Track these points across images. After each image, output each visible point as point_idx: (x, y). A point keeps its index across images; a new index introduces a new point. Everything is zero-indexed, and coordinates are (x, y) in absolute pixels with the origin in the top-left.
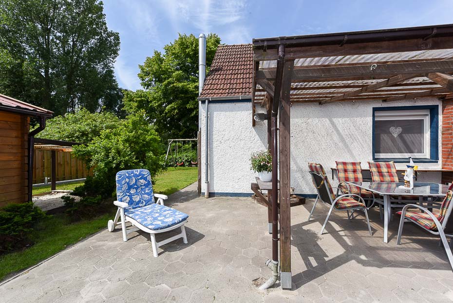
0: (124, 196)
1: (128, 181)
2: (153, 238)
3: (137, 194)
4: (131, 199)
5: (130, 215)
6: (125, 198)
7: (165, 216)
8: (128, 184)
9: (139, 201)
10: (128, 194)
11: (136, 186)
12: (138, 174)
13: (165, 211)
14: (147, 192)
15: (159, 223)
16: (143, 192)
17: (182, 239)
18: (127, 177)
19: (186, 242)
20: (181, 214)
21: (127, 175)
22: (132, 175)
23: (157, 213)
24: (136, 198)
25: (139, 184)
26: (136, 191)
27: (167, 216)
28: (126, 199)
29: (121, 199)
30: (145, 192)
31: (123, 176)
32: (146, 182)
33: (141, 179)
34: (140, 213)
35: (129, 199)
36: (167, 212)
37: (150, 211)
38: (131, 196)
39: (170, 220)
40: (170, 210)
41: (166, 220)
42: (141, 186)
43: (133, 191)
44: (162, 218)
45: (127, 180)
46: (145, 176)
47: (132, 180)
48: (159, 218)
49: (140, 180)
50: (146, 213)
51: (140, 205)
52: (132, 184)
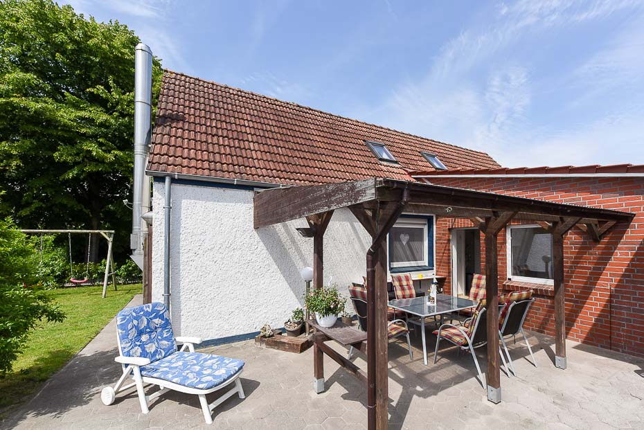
0: (133, 348)
1: (136, 324)
2: (203, 401)
3: (151, 341)
4: (143, 350)
5: (155, 375)
6: (134, 350)
7: (211, 367)
8: (137, 327)
9: (156, 351)
10: (138, 343)
11: (148, 330)
12: (150, 310)
13: (206, 360)
14: (165, 336)
15: (210, 378)
16: (159, 337)
17: (237, 394)
18: (136, 318)
19: (242, 395)
20: (232, 362)
21: (134, 314)
22: (142, 313)
23: (194, 365)
24: (151, 348)
25: (152, 326)
26: (150, 337)
27: (213, 367)
28: (136, 351)
29: (129, 352)
30: (162, 336)
31: (128, 317)
32: (163, 322)
33: (155, 317)
34: (167, 369)
35: (140, 350)
36: (209, 361)
37: (180, 363)
38: (142, 346)
39: (222, 372)
40: (212, 358)
41: (217, 373)
42: (156, 328)
43: (144, 338)
44: (209, 371)
45: (135, 322)
46: (161, 313)
47: (142, 320)
48: (205, 372)
49: (153, 320)
50: (176, 367)
51: (157, 357)
52: (143, 327)
